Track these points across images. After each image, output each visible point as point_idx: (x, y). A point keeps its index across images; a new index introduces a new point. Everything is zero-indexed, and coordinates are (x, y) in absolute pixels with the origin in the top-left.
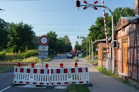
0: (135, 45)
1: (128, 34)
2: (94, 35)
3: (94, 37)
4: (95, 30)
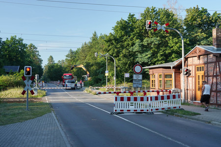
0: (215, 74)
1: (205, 64)
2: (114, 50)
3: (113, 53)
4: (115, 42)
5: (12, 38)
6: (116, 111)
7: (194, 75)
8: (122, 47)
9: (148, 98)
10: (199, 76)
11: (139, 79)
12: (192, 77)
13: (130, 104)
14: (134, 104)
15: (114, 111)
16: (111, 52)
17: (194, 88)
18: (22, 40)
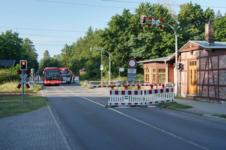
0: (207, 69)
1: (197, 58)
2: (109, 45)
3: (108, 48)
4: (110, 36)
5: (8, 33)
6: (110, 104)
7: (186, 70)
8: (117, 42)
9: (142, 91)
10: (191, 70)
11: (133, 73)
12: (185, 71)
13: (124, 98)
14: (128, 98)
15: (109, 105)
16: (106, 47)
17: (186, 82)
18: (18, 35)
